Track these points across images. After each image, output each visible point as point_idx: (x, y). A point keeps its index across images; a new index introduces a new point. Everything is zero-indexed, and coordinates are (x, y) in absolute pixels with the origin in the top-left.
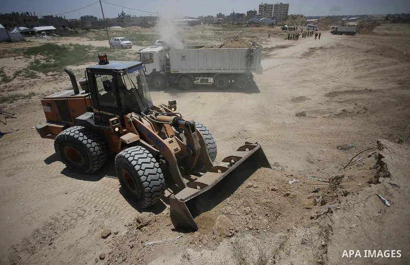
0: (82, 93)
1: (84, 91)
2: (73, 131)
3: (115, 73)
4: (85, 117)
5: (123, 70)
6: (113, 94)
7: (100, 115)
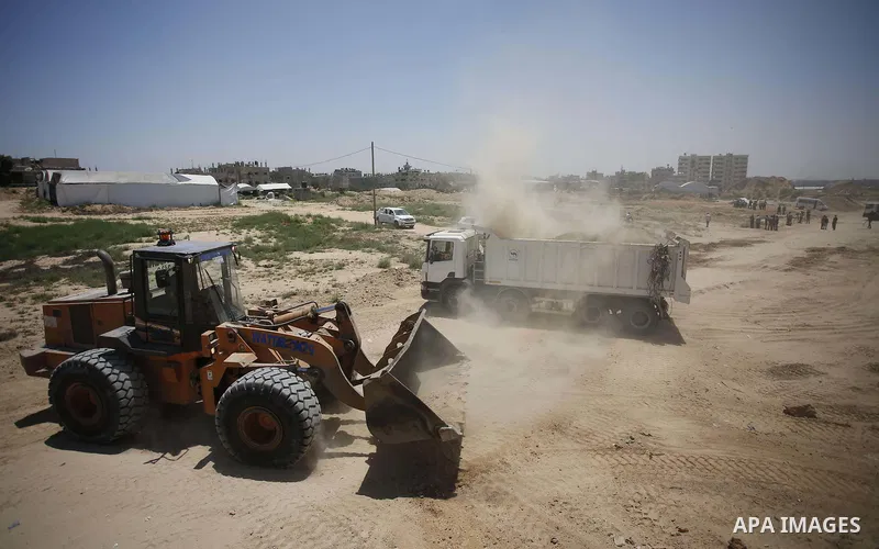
0: (122, 292)
1: (126, 291)
2: (92, 356)
3: (179, 259)
4: (118, 333)
5: (193, 254)
6: (172, 294)
7: (147, 329)
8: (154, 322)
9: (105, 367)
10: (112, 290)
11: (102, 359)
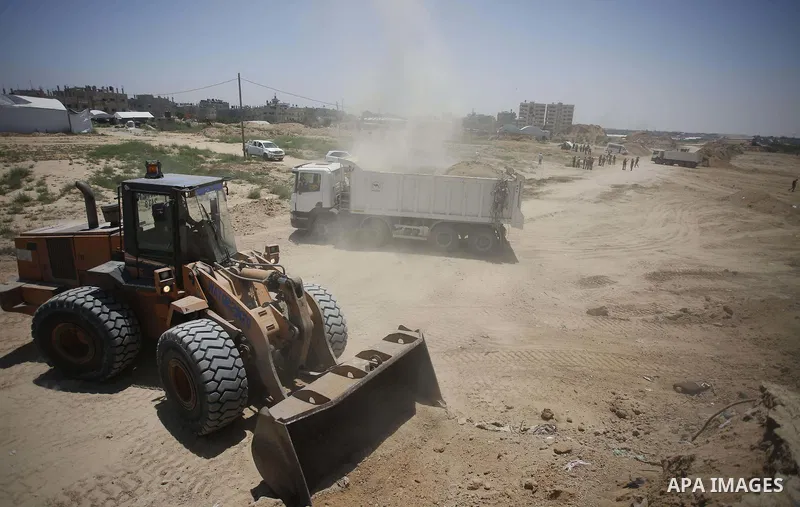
0: (103, 226)
1: (109, 224)
2: (80, 295)
3: (175, 193)
4: (108, 268)
5: (190, 188)
6: (166, 229)
7: (138, 265)
8: (146, 258)
9: (96, 306)
10: (93, 223)
11: (90, 298)
